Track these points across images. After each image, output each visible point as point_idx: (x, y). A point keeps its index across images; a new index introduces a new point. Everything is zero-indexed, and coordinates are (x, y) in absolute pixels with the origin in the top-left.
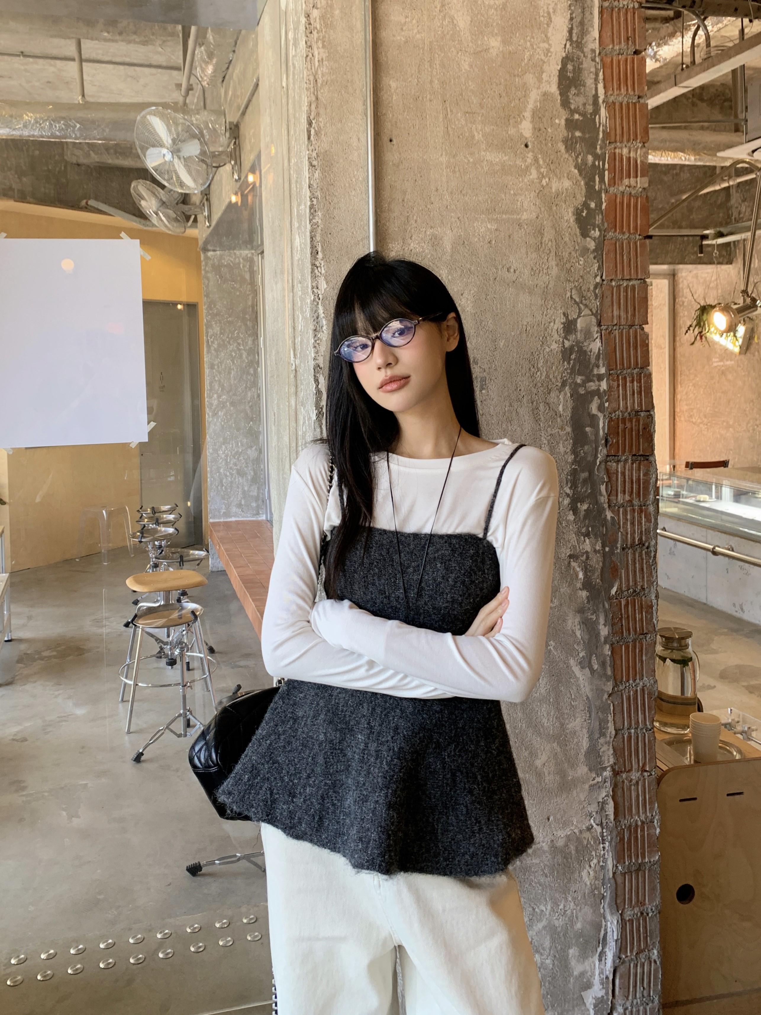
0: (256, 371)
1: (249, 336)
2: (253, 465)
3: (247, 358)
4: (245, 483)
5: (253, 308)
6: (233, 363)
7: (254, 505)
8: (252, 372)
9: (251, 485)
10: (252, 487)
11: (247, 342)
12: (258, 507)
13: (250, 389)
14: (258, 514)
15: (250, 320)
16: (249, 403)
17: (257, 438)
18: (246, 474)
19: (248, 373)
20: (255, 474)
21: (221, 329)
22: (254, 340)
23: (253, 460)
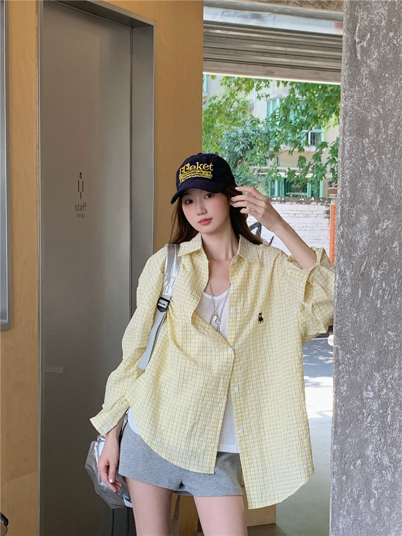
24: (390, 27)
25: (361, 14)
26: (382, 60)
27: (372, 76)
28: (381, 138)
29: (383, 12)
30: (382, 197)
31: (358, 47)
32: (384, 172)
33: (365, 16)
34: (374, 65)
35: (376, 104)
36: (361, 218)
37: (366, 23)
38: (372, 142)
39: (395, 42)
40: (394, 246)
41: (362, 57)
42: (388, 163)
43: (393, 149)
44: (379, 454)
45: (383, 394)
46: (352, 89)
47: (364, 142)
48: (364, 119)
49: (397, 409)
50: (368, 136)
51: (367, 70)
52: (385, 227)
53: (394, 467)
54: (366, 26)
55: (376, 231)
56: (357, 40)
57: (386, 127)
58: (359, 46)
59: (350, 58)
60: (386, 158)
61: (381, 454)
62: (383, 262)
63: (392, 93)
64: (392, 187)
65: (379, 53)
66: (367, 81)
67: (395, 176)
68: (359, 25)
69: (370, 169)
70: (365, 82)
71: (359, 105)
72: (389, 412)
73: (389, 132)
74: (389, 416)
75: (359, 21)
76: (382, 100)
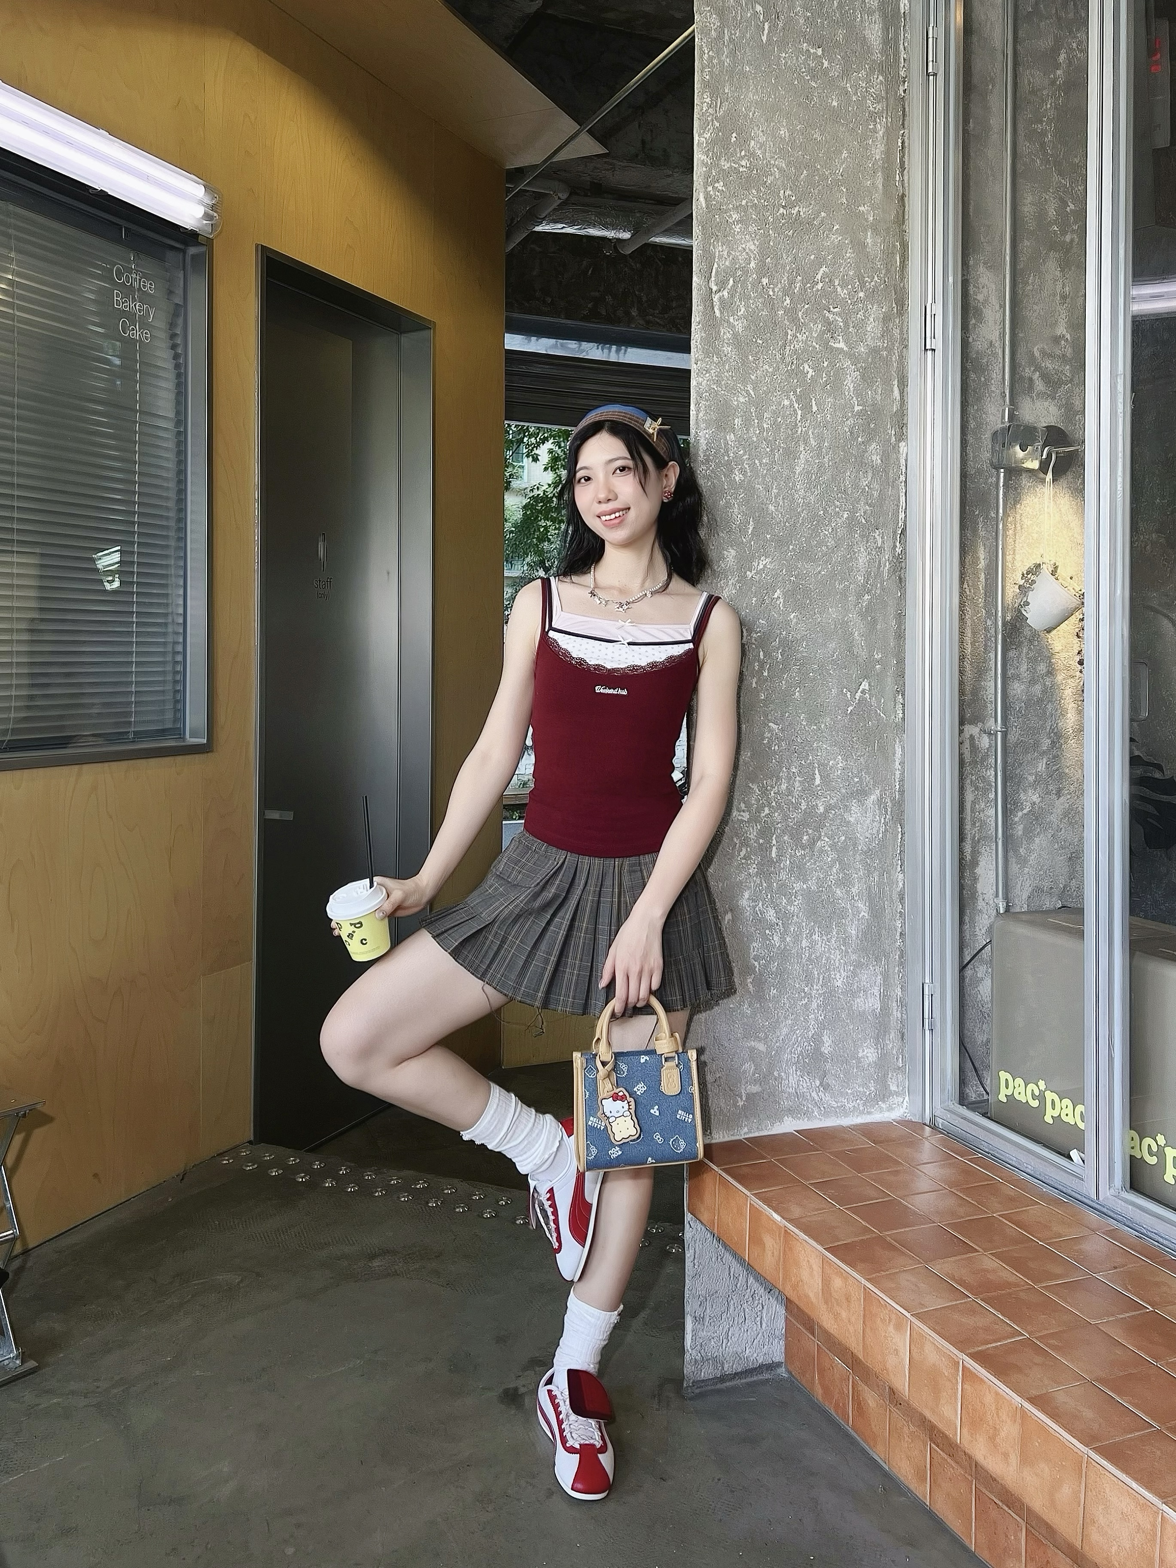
0: (890, 453)
1: (872, 295)
2: (869, 874)
3: (859, 394)
4: (836, 956)
5: (888, 178)
6: (806, 408)
7: (869, 1054)
8: (877, 459)
9: (859, 965)
10: (864, 976)
11: (860, 325)
12: (883, 1064)
13: (865, 537)
14: (883, 1094)
15: (876, 231)
16: (860, 596)
17: (885, 753)
18: (843, 914)
19: (862, 463)
20: (876, 913)
21: (763, 251)
22: (886, 319)
23: (868, 853)
24: (763, 270)
25: (719, 249)
26: (752, 317)
27: (737, 341)
28: (754, 432)
29: (753, 247)
30: (757, 522)
31: (716, 299)
32: (758, 484)
33: (725, 253)
34: (739, 326)
35: (744, 382)
36: (725, 552)
37: (727, 263)
38: (739, 440)
39: (771, 293)
40: (776, 596)
41: (721, 313)
42: (765, 472)
43: (771, 451)
44: (760, 904)
45: (763, 815)
46: (708, 359)
47: (728, 437)
48: (727, 404)
49: (786, 838)
50: (733, 430)
51: (729, 332)
52: (761, 567)
53: (782, 924)
54: (727, 267)
55: (748, 573)
56: (715, 288)
57: (760, 418)
58: (716, 297)
59: (704, 314)
60: (761, 465)
61: (763, 905)
62: (760, 620)
63: (768, 368)
64: (772, 508)
65: (747, 307)
66: (730, 349)
67: (775, 491)
68: (716, 266)
69: (737, 479)
70: (727, 349)
71: (718, 383)
72: (774, 842)
73: (765, 426)
74: (774, 849)
75: (716, 260)
76: (753, 377)
